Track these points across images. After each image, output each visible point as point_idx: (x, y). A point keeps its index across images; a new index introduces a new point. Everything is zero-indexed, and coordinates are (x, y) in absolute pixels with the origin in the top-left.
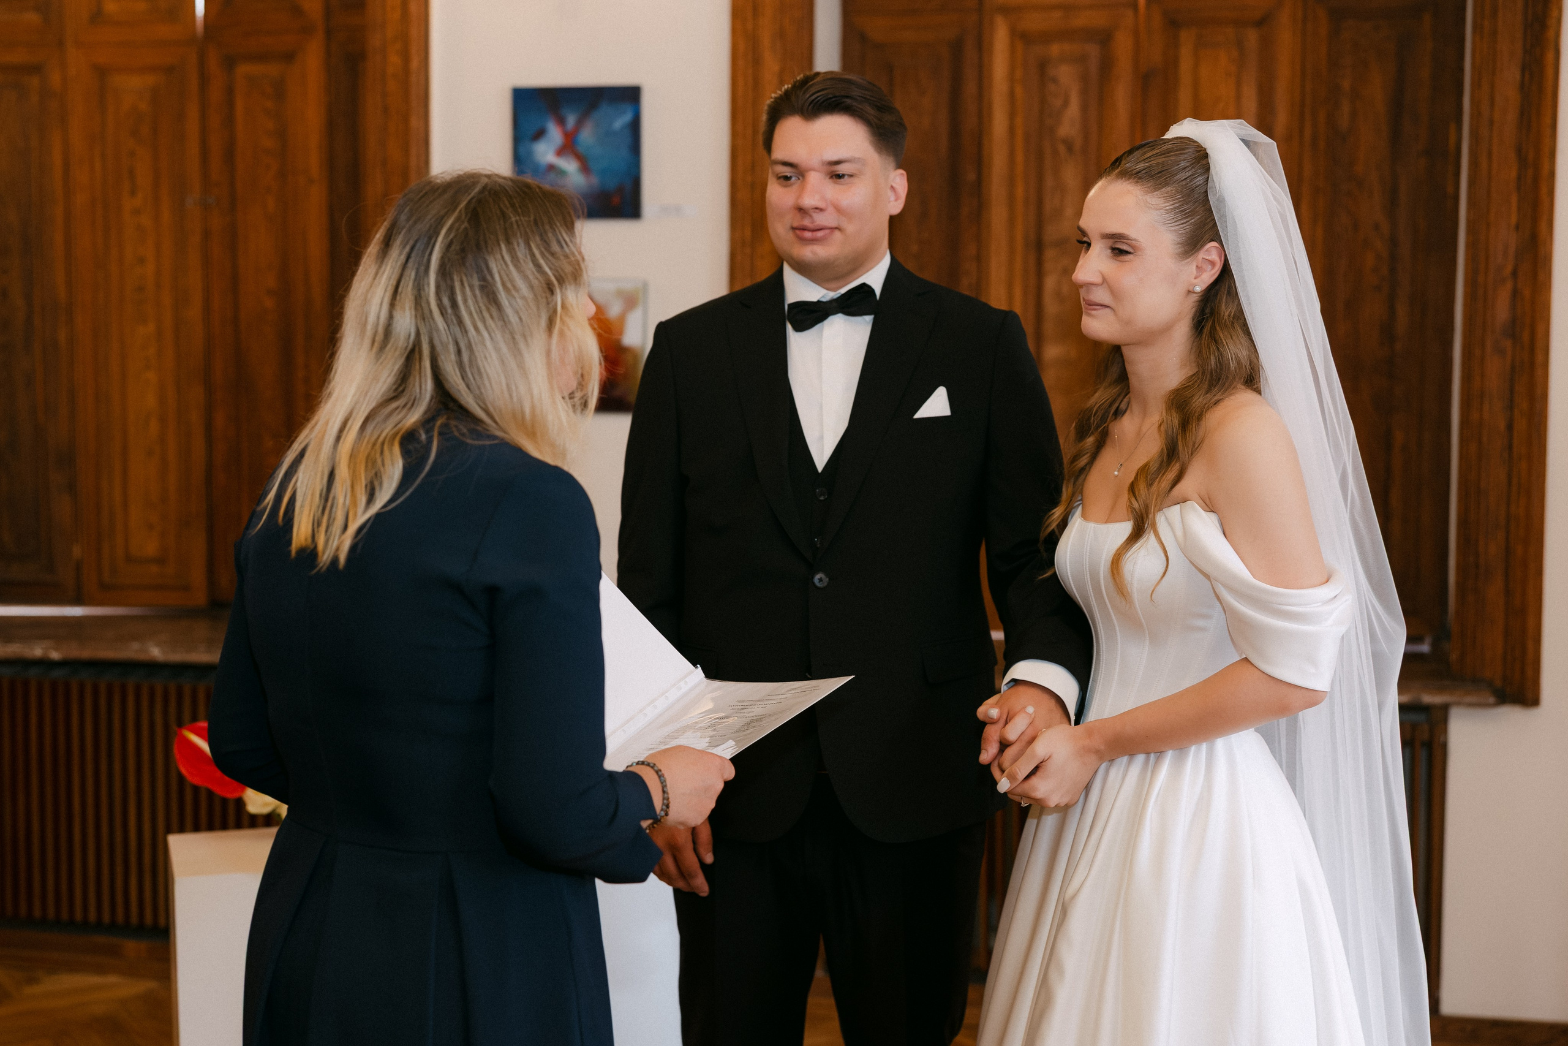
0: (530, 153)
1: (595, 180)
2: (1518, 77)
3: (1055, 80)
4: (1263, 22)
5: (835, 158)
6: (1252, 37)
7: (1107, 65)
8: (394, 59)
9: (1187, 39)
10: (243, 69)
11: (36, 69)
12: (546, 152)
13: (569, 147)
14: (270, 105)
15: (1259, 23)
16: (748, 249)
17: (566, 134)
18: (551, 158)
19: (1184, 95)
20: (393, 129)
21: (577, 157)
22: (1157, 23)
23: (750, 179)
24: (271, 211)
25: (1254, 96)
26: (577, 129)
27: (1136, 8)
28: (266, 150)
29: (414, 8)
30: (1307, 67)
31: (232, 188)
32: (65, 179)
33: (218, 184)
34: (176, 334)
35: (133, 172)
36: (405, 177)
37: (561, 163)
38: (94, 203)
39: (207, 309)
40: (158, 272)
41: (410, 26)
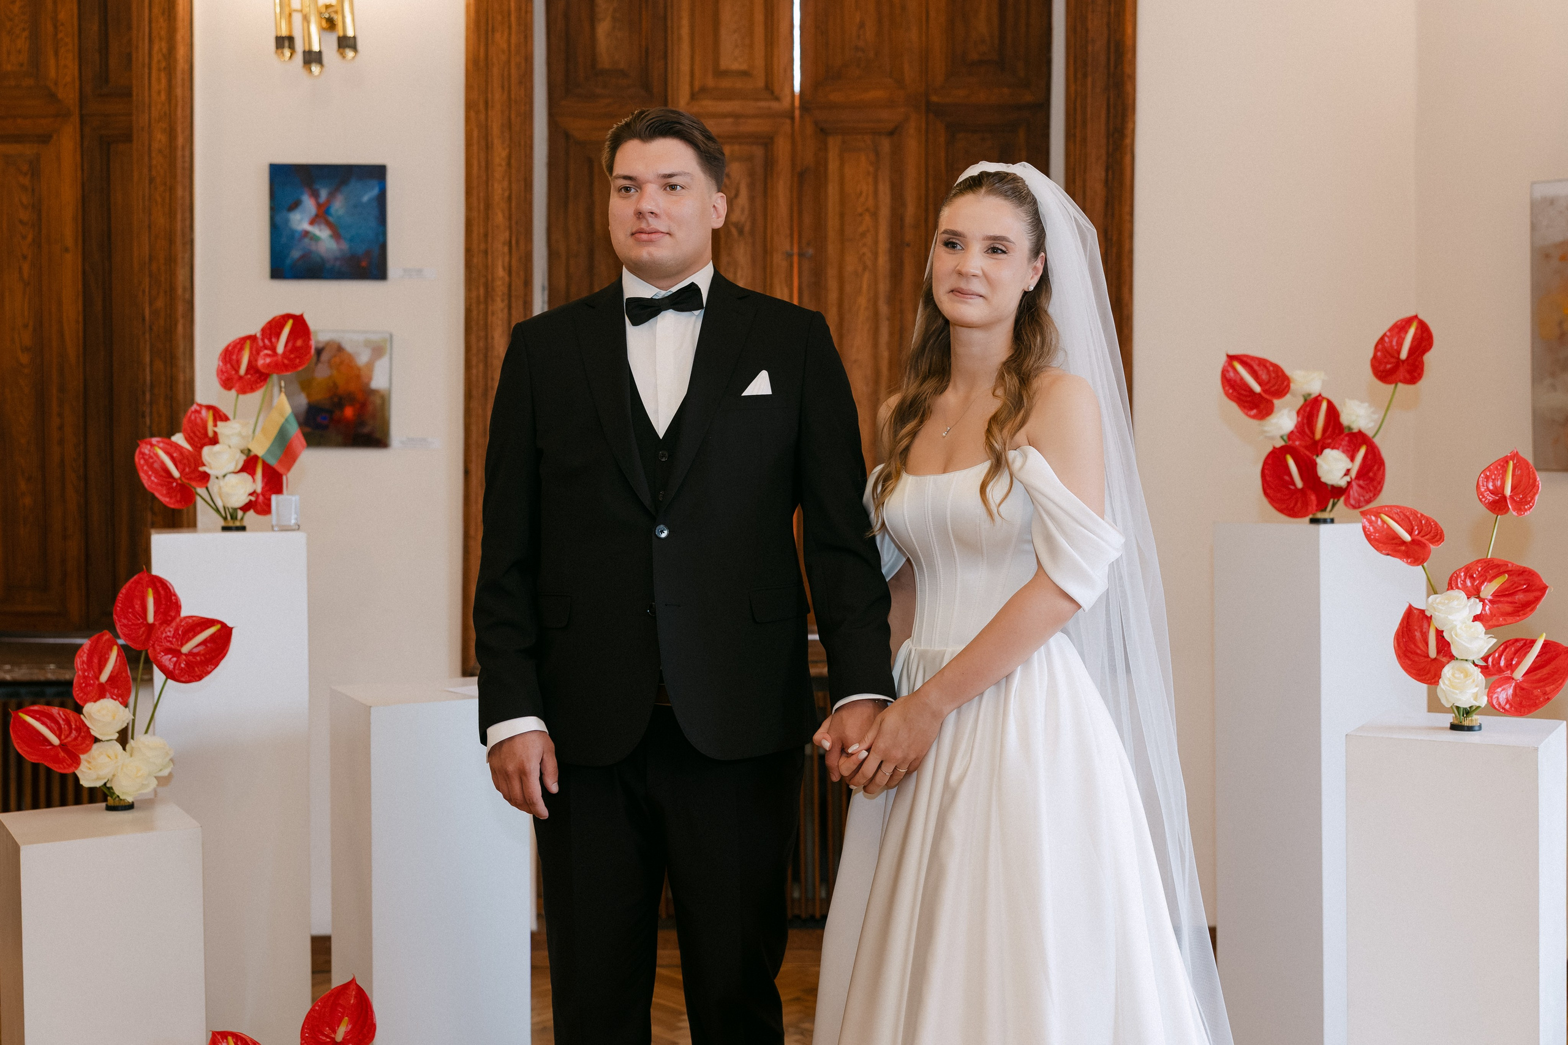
0: (287, 221)
1: (345, 246)
2: (1103, 174)
3: (728, 176)
4: (894, 132)
5: (668, 172)
6: (886, 145)
7: (769, 164)
8: (160, 137)
9: (834, 144)
12: (300, 221)
13: (321, 216)
14: (26, 181)
15: (891, 133)
16: (482, 307)
17: (319, 206)
18: (306, 226)
19: (832, 190)
20: (159, 200)
21: (329, 225)
22: (809, 129)
23: (483, 246)
24: (26, 276)
25: (888, 191)
26: (329, 201)
27: (792, 118)
28: (21, 222)
29: (179, 93)
30: (930, 170)
36: (171, 241)
37: (315, 230)
41: (176, 108)
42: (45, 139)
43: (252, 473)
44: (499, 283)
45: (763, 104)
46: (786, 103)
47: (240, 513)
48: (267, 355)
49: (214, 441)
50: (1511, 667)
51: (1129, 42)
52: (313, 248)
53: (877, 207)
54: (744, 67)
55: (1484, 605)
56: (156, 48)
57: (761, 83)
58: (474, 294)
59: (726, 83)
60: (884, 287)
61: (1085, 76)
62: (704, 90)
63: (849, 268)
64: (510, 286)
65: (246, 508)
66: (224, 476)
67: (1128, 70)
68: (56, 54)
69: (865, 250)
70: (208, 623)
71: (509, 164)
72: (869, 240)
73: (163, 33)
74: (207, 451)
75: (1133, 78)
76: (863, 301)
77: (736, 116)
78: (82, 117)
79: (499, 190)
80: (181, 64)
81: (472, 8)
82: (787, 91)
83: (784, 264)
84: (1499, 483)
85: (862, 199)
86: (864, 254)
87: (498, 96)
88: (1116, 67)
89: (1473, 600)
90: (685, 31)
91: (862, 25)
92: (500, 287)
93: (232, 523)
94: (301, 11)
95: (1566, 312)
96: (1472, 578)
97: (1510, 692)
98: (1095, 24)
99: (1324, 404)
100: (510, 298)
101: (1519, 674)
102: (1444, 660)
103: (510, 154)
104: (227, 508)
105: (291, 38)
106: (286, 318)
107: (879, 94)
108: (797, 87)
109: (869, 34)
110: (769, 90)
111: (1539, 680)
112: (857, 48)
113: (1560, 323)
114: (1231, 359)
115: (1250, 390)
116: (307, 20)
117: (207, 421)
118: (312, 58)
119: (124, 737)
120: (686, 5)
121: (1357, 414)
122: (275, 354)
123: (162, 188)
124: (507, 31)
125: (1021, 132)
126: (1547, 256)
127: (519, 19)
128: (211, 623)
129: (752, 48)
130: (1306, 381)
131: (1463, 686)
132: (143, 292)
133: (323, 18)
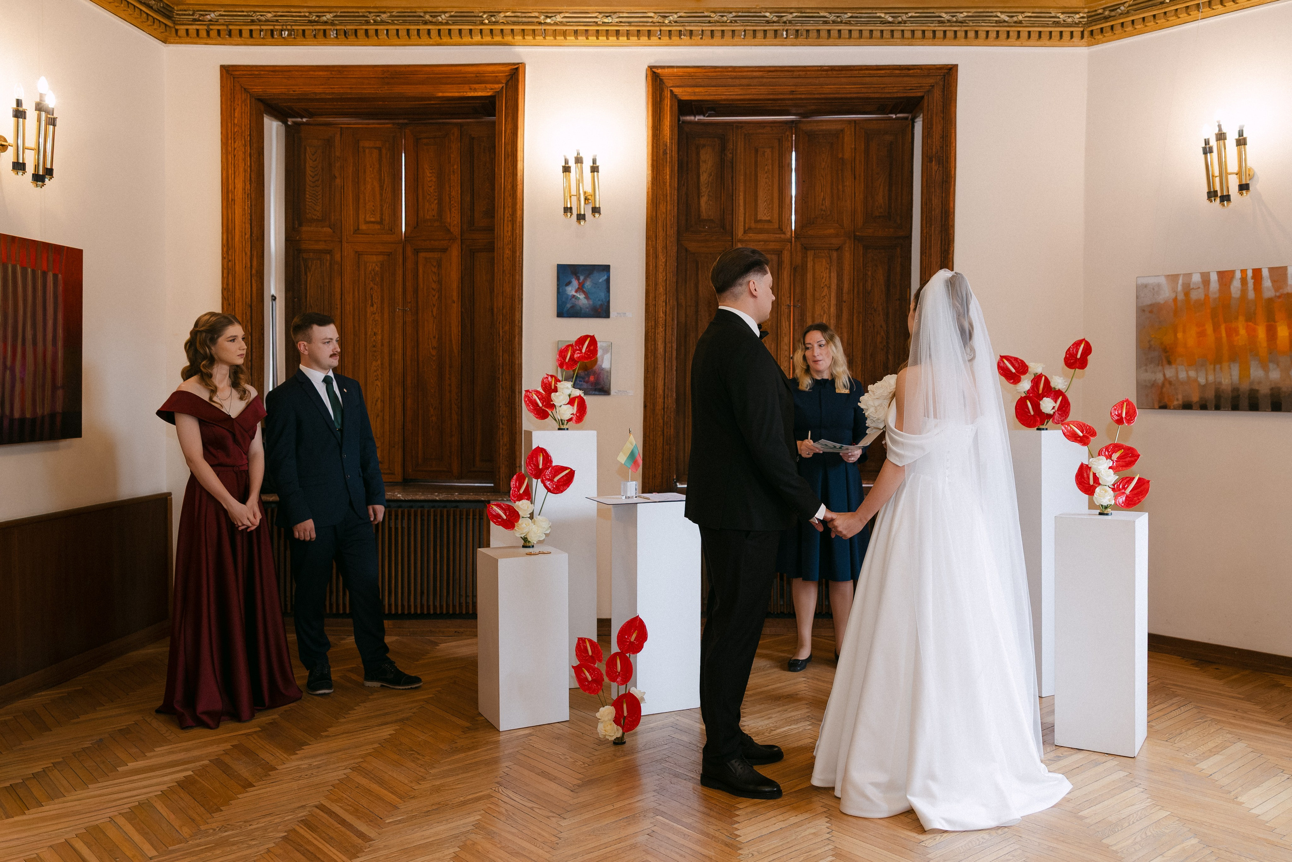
0: (565, 291)
1: (591, 303)
4: (839, 249)
6: (835, 254)
8: (507, 252)
9: (810, 254)
10: (422, 255)
11: (329, 252)
12: (571, 290)
13: (580, 289)
14: (435, 270)
15: (837, 250)
16: (653, 330)
17: (579, 284)
18: (574, 293)
19: (809, 276)
20: (506, 280)
21: (584, 292)
22: (799, 246)
24: (435, 314)
25: (835, 276)
26: (584, 281)
27: (791, 242)
28: (433, 289)
29: (518, 232)
30: (855, 267)
31: (417, 302)
32: (341, 299)
33: (410, 302)
34: (390, 365)
35: (372, 296)
36: (513, 299)
37: (577, 295)
38: (354, 309)
39: (404, 354)
40: (382, 339)
41: (516, 239)
42: (444, 250)
43: (573, 405)
44: (661, 319)
45: (777, 236)
46: (788, 235)
47: (566, 422)
48: (578, 353)
49: (556, 390)
50: (1125, 489)
51: (951, 211)
52: (577, 303)
53: (830, 284)
54: (769, 218)
55: (1113, 463)
56: (506, 212)
57: (776, 226)
58: (650, 324)
59: (759, 226)
61: (931, 225)
62: (750, 228)
64: (666, 320)
65: (570, 420)
66: (561, 406)
67: (951, 223)
68: (450, 211)
69: (825, 304)
70: (564, 469)
71: (666, 265)
72: (827, 299)
73: (510, 205)
74: (553, 394)
75: (953, 226)
77: (765, 241)
78: (461, 240)
79: (661, 277)
80: (519, 219)
81: (650, 193)
82: (789, 229)
83: (787, 310)
84: (1120, 412)
85: (823, 280)
86: (824, 306)
87: (661, 234)
88: (945, 221)
89: (1108, 460)
90: (742, 203)
91: (824, 199)
92: (661, 321)
93: (562, 426)
94: (576, 195)
95: (1153, 336)
96: (1108, 451)
97: (1124, 498)
98: (936, 201)
99: (1043, 378)
100: (666, 326)
101: (1128, 491)
102: (1096, 485)
103: (666, 260)
104: (562, 420)
105: (571, 208)
106: (587, 337)
107: (832, 231)
108: (793, 228)
109: (827, 203)
110: (781, 230)
111: (1135, 494)
112: (822, 210)
113: (1149, 341)
114: (1002, 357)
115: (1011, 371)
116: (579, 200)
117: (551, 382)
118: (581, 217)
119: (531, 516)
120: (742, 189)
121: (1058, 382)
122: (581, 352)
123: (509, 275)
124: (665, 204)
125: (899, 250)
126: (1144, 311)
127: (671, 198)
128: (566, 468)
129: (773, 210)
130: (1035, 368)
131: (1104, 496)
132: (499, 323)
133: (586, 199)
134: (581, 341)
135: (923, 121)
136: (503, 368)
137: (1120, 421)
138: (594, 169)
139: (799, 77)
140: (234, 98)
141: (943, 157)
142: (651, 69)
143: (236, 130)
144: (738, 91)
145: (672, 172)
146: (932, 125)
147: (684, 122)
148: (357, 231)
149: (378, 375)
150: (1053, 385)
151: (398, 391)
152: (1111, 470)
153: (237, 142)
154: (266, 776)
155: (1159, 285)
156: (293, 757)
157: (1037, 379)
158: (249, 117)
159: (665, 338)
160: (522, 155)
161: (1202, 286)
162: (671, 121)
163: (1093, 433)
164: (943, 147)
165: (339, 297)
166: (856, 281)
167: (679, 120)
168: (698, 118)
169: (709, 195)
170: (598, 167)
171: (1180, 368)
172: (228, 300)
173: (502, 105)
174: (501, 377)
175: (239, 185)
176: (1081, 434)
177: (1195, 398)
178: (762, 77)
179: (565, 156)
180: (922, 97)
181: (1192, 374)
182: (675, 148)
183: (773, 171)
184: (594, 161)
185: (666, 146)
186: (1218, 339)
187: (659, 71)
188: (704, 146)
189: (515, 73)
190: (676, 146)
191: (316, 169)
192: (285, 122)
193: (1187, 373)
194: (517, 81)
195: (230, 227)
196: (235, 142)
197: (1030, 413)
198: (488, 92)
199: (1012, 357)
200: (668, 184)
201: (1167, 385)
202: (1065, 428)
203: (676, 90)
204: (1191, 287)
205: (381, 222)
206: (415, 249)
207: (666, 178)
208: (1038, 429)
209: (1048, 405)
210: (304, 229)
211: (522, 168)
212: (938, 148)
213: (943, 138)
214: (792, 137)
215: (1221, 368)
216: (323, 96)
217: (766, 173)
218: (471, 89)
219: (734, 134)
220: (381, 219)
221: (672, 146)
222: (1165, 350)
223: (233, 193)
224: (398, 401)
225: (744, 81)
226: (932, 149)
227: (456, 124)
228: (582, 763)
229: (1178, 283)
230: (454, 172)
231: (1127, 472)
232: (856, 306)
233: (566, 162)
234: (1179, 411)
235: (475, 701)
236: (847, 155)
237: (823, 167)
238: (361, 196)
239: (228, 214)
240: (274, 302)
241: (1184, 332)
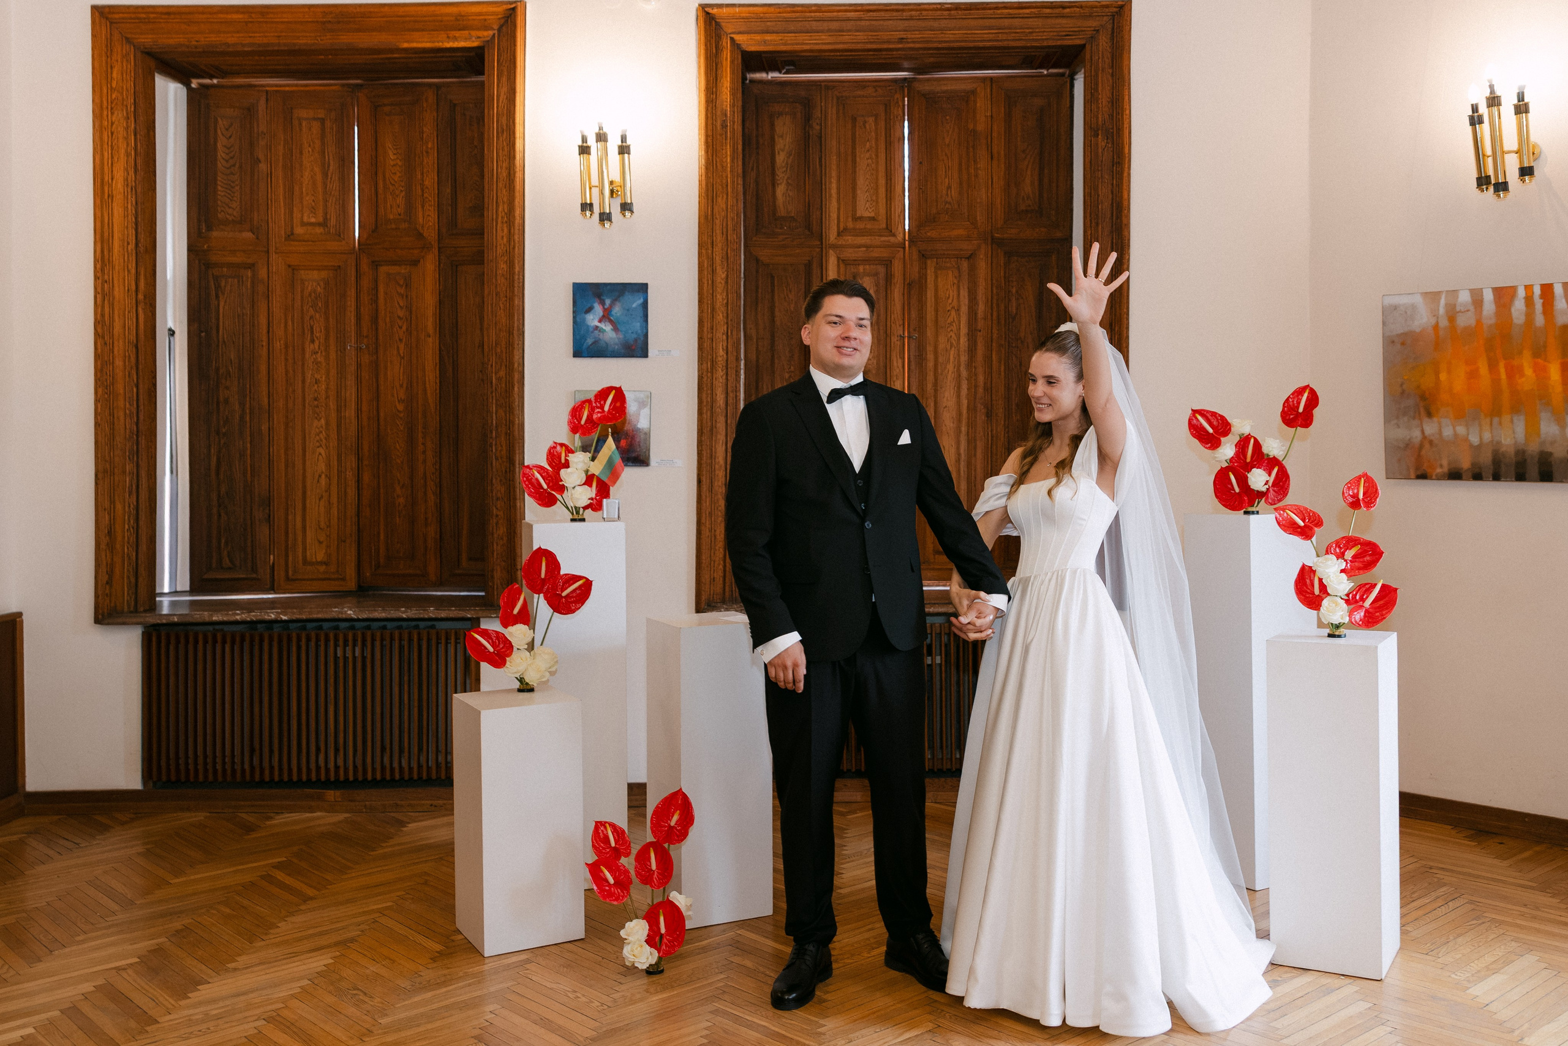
0: (584, 320)
1: (621, 336)
4: (971, 257)
6: (965, 265)
7: (889, 278)
8: (503, 267)
9: (931, 264)
10: (383, 269)
11: (252, 266)
12: (592, 320)
13: (606, 317)
14: (402, 291)
15: (968, 258)
16: (709, 374)
17: (605, 310)
18: (596, 323)
19: (930, 294)
20: (501, 305)
21: (611, 321)
22: (915, 256)
23: (710, 336)
24: (402, 352)
25: (966, 294)
26: (611, 306)
27: (904, 248)
28: (399, 317)
29: (516, 237)
30: (994, 281)
31: (377, 339)
32: (268, 332)
33: (367, 337)
34: (339, 426)
35: (312, 328)
36: (510, 333)
37: (602, 325)
38: (286, 347)
39: (359, 410)
40: (327, 389)
41: (514, 248)
42: (415, 263)
43: (590, 486)
44: (720, 359)
45: (883, 239)
46: (900, 238)
47: (581, 510)
48: (598, 412)
49: (567, 465)
50: (1363, 599)
51: (1125, 203)
52: (601, 336)
53: (959, 306)
54: (872, 215)
55: (1347, 564)
56: (500, 208)
57: (884, 226)
58: (704, 367)
59: (860, 225)
60: (964, 358)
61: (1097, 224)
62: (845, 229)
63: (941, 347)
64: (727, 361)
65: (585, 508)
66: (574, 488)
67: (1125, 221)
68: (423, 207)
69: (952, 334)
70: (577, 578)
71: (727, 283)
72: (954, 328)
73: (505, 199)
74: (563, 471)
75: (1128, 225)
76: (950, 367)
77: (867, 247)
78: (439, 248)
79: (720, 298)
80: (518, 221)
81: (704, 183)
82: (900, 229)
83: (897, 343)
84: (1355, 491)
85: (950, 301)
86: (951, 336)
87: (719, 238)
88: (1117, 219)
89: (1340, 560)
90: (834, 192)
91: (949, 187)
92: (720, 362)
93: (577, 517)
94: (599, 186)
95: (1406, 378)
96: (1339, 547)
97: (1362, 614)
98: (1104, 191)
99: (1252, 441)
100: (727, 369)
101: (1367, 604)
102: (1324, 596)
103: (727, 276)
104: (576, 507)
105: (591, 205)
106: (610, 389)
107: (961, 232)
108: (907, 227)
109: (954, 193)
110: (889, 230)
111: (1379, 607)
112: (946, 203)
113: (1402, 385)
114: (1194, 412)
115: (1207, 432)
116: (602, 193)
117: (561, 453)
118: (605, 217)
119: (531, 646)
120: (834, 174)
121: (1272, 447)
122: (603, 411)
123: (504, 299)
124: (725, 196)
125: (1054, 257)
126: (1393, 342)
127: (733, 189)
128: (580, 578)
129: (877, 202)
130: (1241, 426)
131: (1335, 610)
132: (492, 366)
133: (612, 192)
134: (603, 394)
135: (1085, 78)
136: (497, 430)
137: (1355, 504)
138: (624, 150)
139: (911, 19)
140: (111, 50)
141: (1113, 128)
142: (703, 8)
143: (114, 96)
144: (825, 38)
145: (734, 151)
146: (1097, 84)
147: (752, 81)
148: (290, 236)
149: (321, 440)
150: (1265, 450)
151: (351, 462)
152: (1343, 575)
153: (116, 113)
154: (141, 1032)
155: (1414, 307)
156: (183, 1003)
157: (1243, 442)
158: (132, 79)
159: (727, 385)
160: (522, 130)
161: (1472, 308)
162: (732, 81)
163: (1319, 523)
164: (1113, 116)
165: (265, 331)
166: (995, 301)
167: (744, 78)
168: (772, 75)
169: (788, 184)
170: (628, 147)
171: (1444, 421)
172: (103, 337)
173: (493, 60)
174: (494, 443)
175: (119, 175)
176: (1302, 524)
177: (1465, 464)
178: (860, 19)
179: (581, 132)
180: (1084, 46)
181: (1461, 430)
182: (738, 118)
183: (877, 149)
184: (624, 138)
185: (726, 115)
186: (1496, 382)
187: (714, 11)
188: (780, 114)
189: (511, 15)
190: (740, 114)
191: (232, 149)
192: (187, 84)
193: (1454, 428)
194: (515, 26)
195: (106, 234)
196: (112, 114)
197: (1234, 490)
198: (473, 42)
199: (1208, 412)
200: (729, 169)
201: (1427, 446)
202: (1280, 515)
203: (738, 38)
204: (1458, 310)
205: (324, 224)
206: (373, 262)
207: (726, 161)
208: (1246, 513)
209: (1258, 479)
210: (215, 234)
211: (521, 149)
212: (1106, 116)
213: (1113, 103)
214: (904, 100)
215: (1500, 423)
216: (239, 48)
217: (868, 151)
218: (448, 37)
219: (823, 98)
220: (325, 219)
221: (734, 115)
222: (1423, 397)
223: (111, 186)
224: (350, 475)
225: (835, 25)
226: (1097, 118)
227: (430, 85)
228: (599, 1004)
229: (1438, 306)
230: (427, 152)
231: (1365, 578)
232: (995, 336)
233: (584, 139)
234: (1443, 481)
235: (449, 910)
236: (981, 127)
237: (947, 142)
238: (296, 188)
239: (102, 215)
240: (172, 339)
241: (1449, 372)
